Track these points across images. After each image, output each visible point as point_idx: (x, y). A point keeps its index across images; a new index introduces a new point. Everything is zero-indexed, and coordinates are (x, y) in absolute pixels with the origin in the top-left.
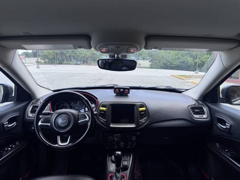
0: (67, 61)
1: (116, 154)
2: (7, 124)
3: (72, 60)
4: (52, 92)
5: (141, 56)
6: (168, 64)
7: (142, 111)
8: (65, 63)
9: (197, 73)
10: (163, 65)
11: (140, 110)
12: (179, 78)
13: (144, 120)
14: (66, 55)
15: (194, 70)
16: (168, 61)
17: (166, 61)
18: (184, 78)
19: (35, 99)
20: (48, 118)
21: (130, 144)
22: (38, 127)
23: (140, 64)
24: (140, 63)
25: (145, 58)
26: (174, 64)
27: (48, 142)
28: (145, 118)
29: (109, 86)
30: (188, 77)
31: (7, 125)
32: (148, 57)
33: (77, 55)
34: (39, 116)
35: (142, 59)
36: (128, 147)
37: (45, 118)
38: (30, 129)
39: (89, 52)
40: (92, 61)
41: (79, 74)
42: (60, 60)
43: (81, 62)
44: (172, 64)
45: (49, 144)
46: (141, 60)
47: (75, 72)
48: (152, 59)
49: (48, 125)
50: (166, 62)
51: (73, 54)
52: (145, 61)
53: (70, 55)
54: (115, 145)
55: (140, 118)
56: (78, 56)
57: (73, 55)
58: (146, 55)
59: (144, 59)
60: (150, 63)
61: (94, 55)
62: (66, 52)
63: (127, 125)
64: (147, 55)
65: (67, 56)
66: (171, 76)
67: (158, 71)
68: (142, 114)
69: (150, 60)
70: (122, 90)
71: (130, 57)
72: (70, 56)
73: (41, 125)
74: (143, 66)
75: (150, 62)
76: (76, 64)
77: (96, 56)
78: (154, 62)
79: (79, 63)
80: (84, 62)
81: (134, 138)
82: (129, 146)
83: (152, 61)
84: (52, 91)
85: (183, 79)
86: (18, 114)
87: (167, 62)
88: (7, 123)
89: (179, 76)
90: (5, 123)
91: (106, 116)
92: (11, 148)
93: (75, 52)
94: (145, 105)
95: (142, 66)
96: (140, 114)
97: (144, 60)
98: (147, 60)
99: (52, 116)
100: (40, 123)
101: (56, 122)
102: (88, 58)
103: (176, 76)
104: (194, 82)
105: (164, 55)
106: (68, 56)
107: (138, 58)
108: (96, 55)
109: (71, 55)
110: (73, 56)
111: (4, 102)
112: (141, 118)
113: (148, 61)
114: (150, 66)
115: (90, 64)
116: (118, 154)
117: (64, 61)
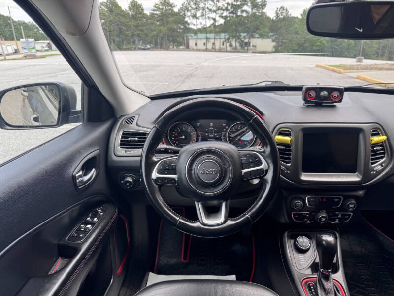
0: (129, 43)
1: (324, 243)
2: (80, 176)
3: (137, 42)
4: (149, 100)
5: (258, 31)
6: (305, 45)
7: (376, 144)
8: (125, 47)
9: (360, 61)
10: (297, 48)
11: (373, 142)
12: (333, 70)
13: (381, 165)
14: (126, 32)
15: (352, 55)
16: (307, 40)
17: (303, 40)
18: (341, 70)
19: (122, 116)
20: (171, 162)
21: (340, 215)
22: (152, 184)
23: (255, 47)
24: (254, 45)
25: (265, 35)
26: (317, 46)
27: (178, 218)
28: (382, 161)
29: (263, 85)
30: (350, 68)
31: (80, 179)
32: (271, 34)
33: (145, 32)
34: (151, 158)
35: (259, 36)
36: (335, 221)
37: (165, 163)
38: (122, 182)
39: (164, 26)
40: (171, 42)
41: (153, 66)
42: (116, 43)
43: (152, 46)
44: (313, 46)
45: (180, 222)
46: (258, 38)
47: (144, 63)
48: (277, 36)
49: (173, 179)
50: (303, 42)
51: (138, 32)
52: (264, 40)
53: (133, 33)
54: (307, 218)
55: (372, 160)
56: (147, 35)
57: (138, 34)
58: (267, 29)
59: (262, 36)
60: (274, 44)
61: (173, 31)
62: (125, 29)
63: (340, 176)
64: (269, 28)
65: (127, 36)
66: (317, 66)
67: (288, 58)
68: (377, 151)
69: (273, 38)
70: (324, 93)
71: (238, 34)
72: (133, 36)
73: (158, 178)
74: (262, 50)
75: (273, 41)
76: (144, 49)
77: (178, 34)
78: (281, 42)
79: (149, 46)
80: (156, 45)
81: (352, 204)
82: (337, 220)
83: (277, 41)
84: (147, 97)
85: (340, 73)
86: (98, 151)
87: (305, 41)
88: (81, 173)
89: (331, 66)
90: (77, 175)
91: (290, 155)
92: (92, 224)
93: (140, 28)
94: (383, 129)
95: (258, 49)
96: (373, 151)
97: (263, 38)
98: (268, 38)
99: (179, 157)
100: (155, 175)
101: (193, 172)
102: (163, 38)
103: (327, 66)
104: (362, 77)
105: (299, 29)
106: (130, 35)
107: (252, 35)
108: (177, 31)
109: (135, 33)
110: (139, 36)
111: (62, 125)
112: (375, 160)
113: (270, 40)
114: (274, 50)
115: (168, 49)
116: (328, 243)
117: (123, 44)
